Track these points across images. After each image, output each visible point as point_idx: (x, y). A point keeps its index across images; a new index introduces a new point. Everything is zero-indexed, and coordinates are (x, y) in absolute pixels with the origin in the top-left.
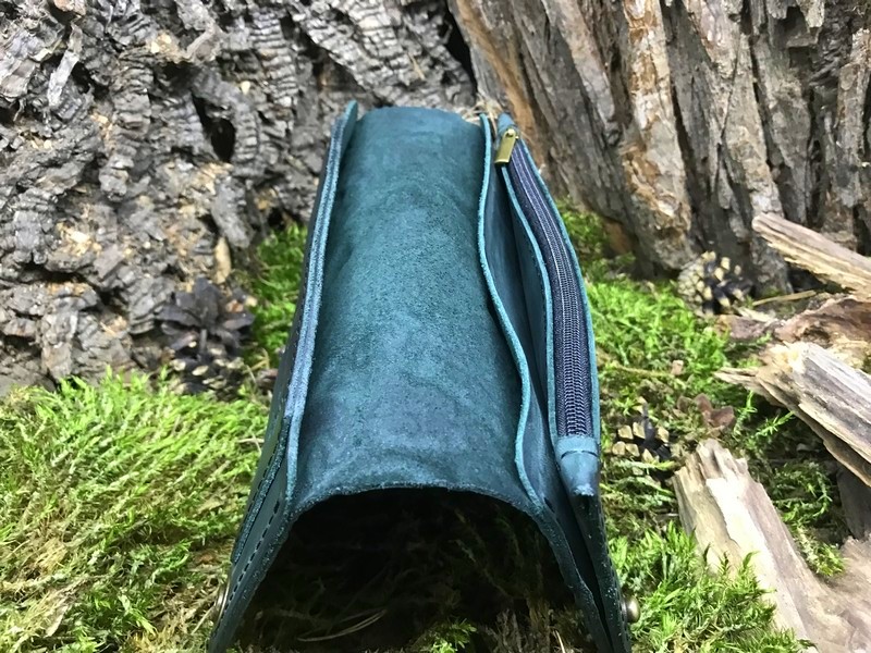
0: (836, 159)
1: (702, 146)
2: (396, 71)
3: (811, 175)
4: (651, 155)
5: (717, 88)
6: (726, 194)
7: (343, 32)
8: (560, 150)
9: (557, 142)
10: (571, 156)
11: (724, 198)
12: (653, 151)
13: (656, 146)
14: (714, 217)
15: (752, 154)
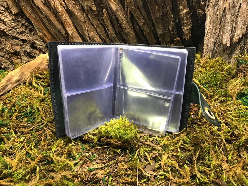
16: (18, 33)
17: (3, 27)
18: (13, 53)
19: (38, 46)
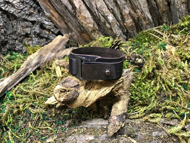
0: (120, 3)
1: (93, 9)
2: (25, 12)
3: (118, 9)
4: (83, 14)
6: (102, 18)
7: (10, 6)
8: (67, 20)
9: (65, 19)
10: (69, 21)
11: (102, 19)
13: (83, 12)
14: (103, 25)
15: (103, 8)
16: (27, 15)
17: (12, 10)
18: (24, 35)
19: (47, 26)
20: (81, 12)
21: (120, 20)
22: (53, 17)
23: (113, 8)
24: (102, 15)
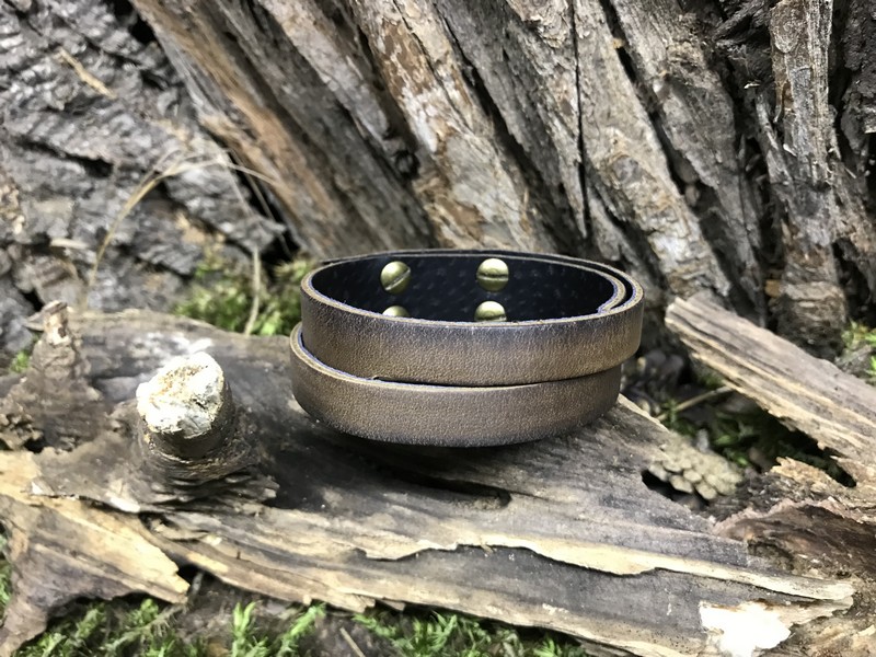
0: (786, 172)
1: (551, 167)
2: (38, 88)
3: (752, 198)
4: (461, 191)
5: (546, 65)
6: (610, 235)
11: (608, 243)
12: (464, 186)
13: (466, 178)
20: (453, 182)
21: (744, 264)
22: (246, 144)
23: (712, 182)
24: (615, 215)
